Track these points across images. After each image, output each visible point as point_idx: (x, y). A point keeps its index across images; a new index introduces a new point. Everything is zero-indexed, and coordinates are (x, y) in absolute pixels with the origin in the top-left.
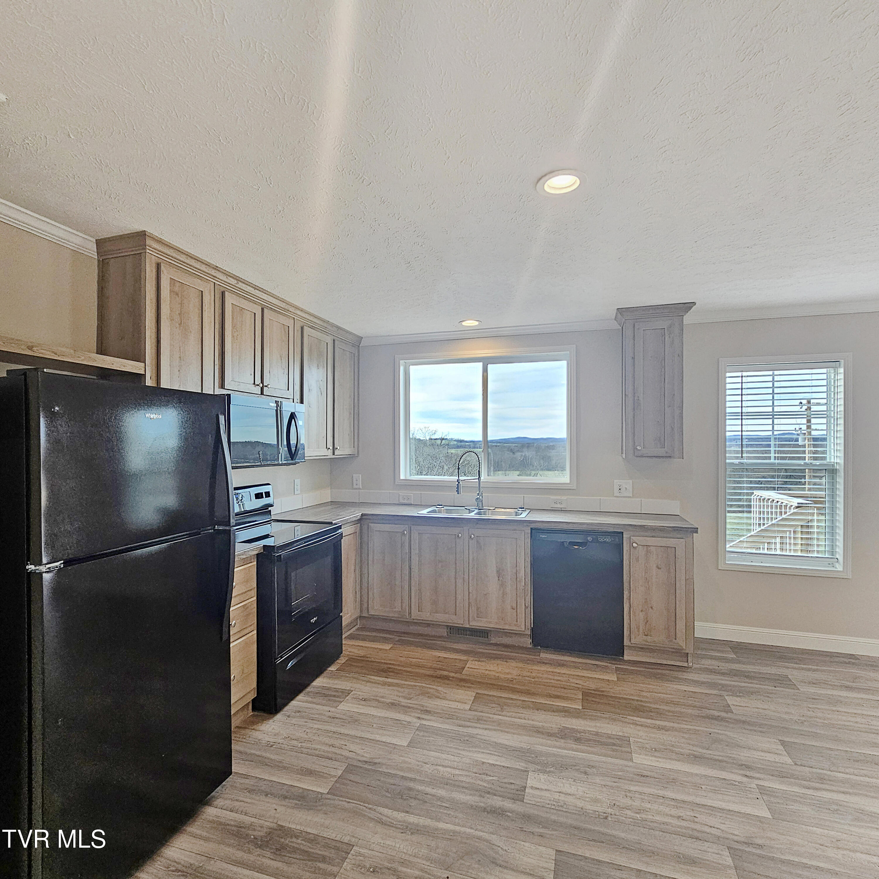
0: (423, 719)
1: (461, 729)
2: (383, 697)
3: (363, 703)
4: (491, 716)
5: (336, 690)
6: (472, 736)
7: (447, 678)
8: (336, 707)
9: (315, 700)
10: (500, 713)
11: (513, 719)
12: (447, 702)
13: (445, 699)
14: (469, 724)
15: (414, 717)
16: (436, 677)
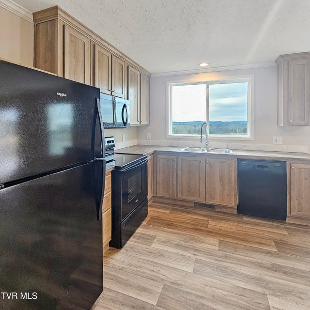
0: (197, 255)
1: (218, 262)
2: (172, 241)
3: (163, 243)
4: (232, 254)
5: (148, 235)
6: (226, 268)
7: (201, 230)
8: (150, 246)
9: (139, 241)
10: (235, 253)
11: (244, 257)
12: (206, 245)
13: (204, 243)
14: (221, 259)
15: (191, 253)
16: (196, 229)
